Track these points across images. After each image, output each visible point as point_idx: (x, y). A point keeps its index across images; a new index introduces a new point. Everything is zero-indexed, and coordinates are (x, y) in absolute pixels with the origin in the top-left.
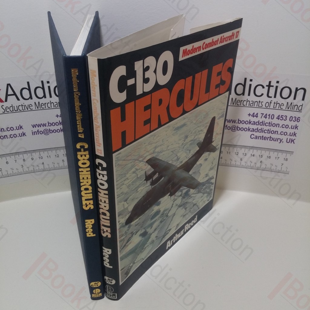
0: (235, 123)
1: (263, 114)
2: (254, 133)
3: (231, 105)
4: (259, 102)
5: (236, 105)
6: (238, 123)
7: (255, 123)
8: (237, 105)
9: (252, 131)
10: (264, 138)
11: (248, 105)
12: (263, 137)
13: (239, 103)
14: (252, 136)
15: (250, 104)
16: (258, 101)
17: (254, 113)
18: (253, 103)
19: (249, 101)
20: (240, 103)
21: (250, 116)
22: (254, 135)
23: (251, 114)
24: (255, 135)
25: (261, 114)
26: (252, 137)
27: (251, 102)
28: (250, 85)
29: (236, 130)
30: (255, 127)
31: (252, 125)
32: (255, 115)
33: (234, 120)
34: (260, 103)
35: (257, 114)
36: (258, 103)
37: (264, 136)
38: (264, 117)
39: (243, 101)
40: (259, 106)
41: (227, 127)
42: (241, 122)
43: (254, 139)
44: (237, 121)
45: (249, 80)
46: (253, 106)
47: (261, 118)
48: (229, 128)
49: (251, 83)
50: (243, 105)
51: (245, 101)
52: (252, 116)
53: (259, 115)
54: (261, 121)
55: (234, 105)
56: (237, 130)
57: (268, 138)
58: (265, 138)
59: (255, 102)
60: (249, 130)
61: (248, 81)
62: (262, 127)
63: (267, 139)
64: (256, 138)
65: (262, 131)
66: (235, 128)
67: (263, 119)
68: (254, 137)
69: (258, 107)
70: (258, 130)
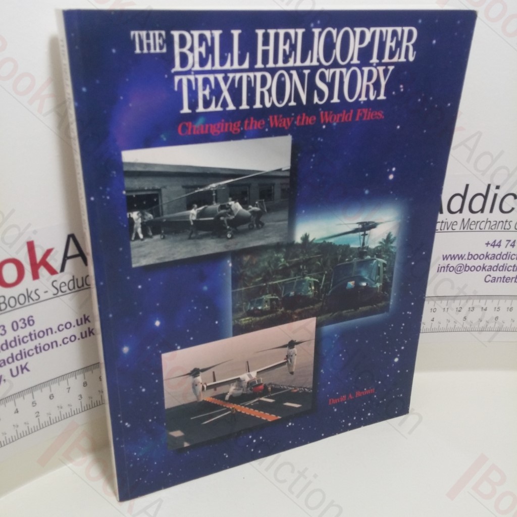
0: (462, 259)
1: (509, 241)
2: (491, 273)
3: (461, 231)
4: (506, 221)
5: (469, 230)
6: (468, 259)
7: (494, 257)
8: (471, 229)
9: (488, 270)
10: (506, 280)
11: (487, 229)
12: (504, 277)
13: (473, 227)
14: (488, 278)
15: (491, 225)
16: (504, 221)
17: (495, 241)
18: (497, 223)
19: (490, 222)
20: (475, 226)
21: (489, 245)
22: (490, 276)
23: (491, 242)
24: (492, 276)
25: (507, 241)
26: (487, 280)
27: (493, 223)
28: (496, 195)
29: (463, 270)
30: (494, 263)
31: (490, 260)
32: (496, 244)
33: (462, 255)
34: (507, 223)
35: (500, 242)
36: (504, 223)
37: (506, 277)
38: (511, 245)
39: (481, 221)
40: (506, 228)
41: (448, 268)
42: (473, 257)
43: (490, 282)
44: (466, 257)
45: (495, 187)
46: (496, 230)
47: (506, 247)
48: (452, 269)
49: (497, 191)
50: (480, 229)
51: (484, 221)
52: (491, 245)
53: (504, 243)
54: (504, 252)
55: (465, 230)
56: (465, 270)
57: (513, 278)
58: (508, 279)
59: (500, 222)
60: (484, 268)
61: (493, 188)
62: (506, 262)
63: (510, 281)
64: (494, 280)
65: (504, 268)
66: (461, 267)
67: (509, 249)
68: (490, 279)
69: (503, 230)
70: (497, 268)
